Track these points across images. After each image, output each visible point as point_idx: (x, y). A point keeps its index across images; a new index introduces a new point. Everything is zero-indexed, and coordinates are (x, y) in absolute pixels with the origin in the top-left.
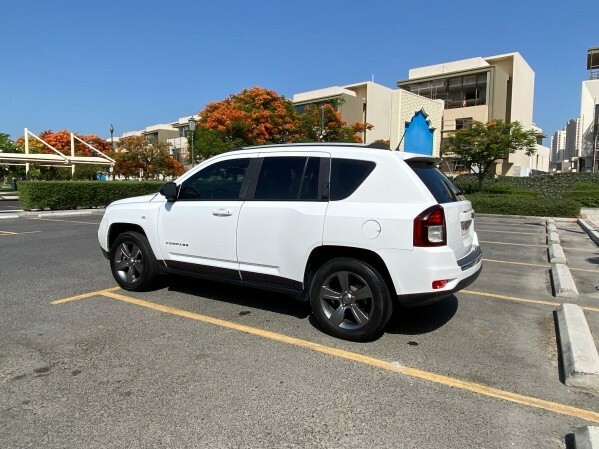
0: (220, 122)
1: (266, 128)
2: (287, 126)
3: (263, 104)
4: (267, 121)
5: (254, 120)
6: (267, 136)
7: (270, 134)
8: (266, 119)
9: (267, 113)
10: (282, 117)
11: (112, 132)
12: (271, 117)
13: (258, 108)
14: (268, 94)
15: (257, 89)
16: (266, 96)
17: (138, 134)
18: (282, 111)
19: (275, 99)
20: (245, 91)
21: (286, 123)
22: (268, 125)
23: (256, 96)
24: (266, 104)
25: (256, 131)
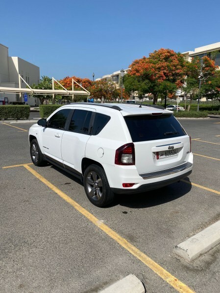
0: (137, 71)
1: (165, 73)
2: (177, 71)
3: (164, 59)
4: (165, 69)
5: (158, 68)
6: (165, 78)
7: (167, 76)
8: (164, 68)
9: (165, 64)
10: (175, 66)
11: (94, 76)
12: (168, 66)
13: (162, 61)
14: (168, 52)
15: (163, 50)
16: (166, 54)
17: (109, 76)
18: (176, 62)
19: (172, 55)
20: (156, 51)
21: (177, 69)
22: (165, 71)
23: (161, 54)
24: (166, 59)
25: (158, 75)
